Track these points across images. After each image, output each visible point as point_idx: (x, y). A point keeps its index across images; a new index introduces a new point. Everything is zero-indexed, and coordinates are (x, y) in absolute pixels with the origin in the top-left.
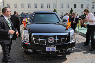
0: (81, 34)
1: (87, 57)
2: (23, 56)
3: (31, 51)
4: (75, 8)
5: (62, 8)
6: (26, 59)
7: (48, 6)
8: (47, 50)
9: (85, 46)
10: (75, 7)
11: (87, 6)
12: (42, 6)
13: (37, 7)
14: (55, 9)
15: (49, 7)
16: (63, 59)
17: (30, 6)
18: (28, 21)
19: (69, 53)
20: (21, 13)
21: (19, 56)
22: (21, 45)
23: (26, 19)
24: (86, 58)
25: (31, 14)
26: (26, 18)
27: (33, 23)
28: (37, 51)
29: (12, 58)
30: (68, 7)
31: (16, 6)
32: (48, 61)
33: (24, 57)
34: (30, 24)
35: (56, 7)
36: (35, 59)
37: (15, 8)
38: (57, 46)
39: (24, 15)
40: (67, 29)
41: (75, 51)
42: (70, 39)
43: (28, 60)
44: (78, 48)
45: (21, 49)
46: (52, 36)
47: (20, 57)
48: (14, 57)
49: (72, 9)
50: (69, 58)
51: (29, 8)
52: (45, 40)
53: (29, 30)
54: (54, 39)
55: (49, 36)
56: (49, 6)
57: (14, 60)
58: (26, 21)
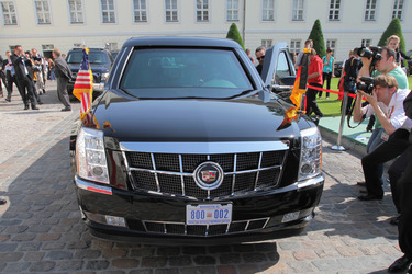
0: (352, 145)
1: (372, 252)
2: (85, 245)
3: (119, 221)
4: (336, 17)
5: (271, 19)
6: (101, 258)
7: (199, 13)
8: (190, 221)
9: (369, 203)
10: (334, 16)
11: (397, 10)
12: (168, 13)
13: (144, 18)
14: (233, 27)
15: (202, 16)
16: (262, 258)
17: (112, 14)
18: (102, 85)
19: (294, 230)
20: (71, 48)
21: (68, 243)
22: (74, 197)
23: (91, 77)
24: (366, 253)
25: (114, 54)
26: (90, 72)
27: (128, 97)
28: (143, 222)
29: (41, 251)
30: (301, 12)
31: (43, 12)
32: (194, 264)
33: (93, 247)
34: (113, 100)
35: (240, 17)
36: (140, 259)
37: (40, 22)
38: (235, 202)
39: (81, 57)
40: (286, 125)
41: (316, 227)
42: (300, 171)
43: (110, 260)
44: (334, 210)
45: (75, 214)
46: (215, 157)
47: (72, 247)
48: (48, 247)
49: (317, 26)
50: (290, 252)
51: (105, 20)
52: (182, 174)
53: (106, 126)
54: (225, 171)
55: (201, 158)
56: (206, 13)
57: (49, 259)
58: (91, 83)
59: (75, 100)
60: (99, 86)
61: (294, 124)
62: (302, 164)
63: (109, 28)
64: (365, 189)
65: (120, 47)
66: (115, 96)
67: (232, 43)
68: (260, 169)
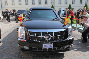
0: (79, 30)
1: (86, 55)
2: (19, 53)
3: (27, 48)
4: (74, 3)
5: (60, 4)
6: (23, 57)
7: (45, 3)
8: (43, 47)
9: (84, 43)
10: (73, 3)
11: (86, 2)
12: (39, 3)
13: (34, 4)
14: (53, 5)
15: (46, 3)
16: (60, 57)
17: (27, 3)
18: (25, 17)
19: (67, 50)
20: (19, 10)
21: (15, 53)
22: (17, 42)
23: (22, 16)
25: (28, 11)
26: (22, 14)
27: (30, 20)
28: (33, 48)
29: (9, 55)
30: (66, 2)
31: (13, 2)
32: (44, 58)
33: (21, 54)
34: (27, 20)
35: (54, 4)
36: (32, 57)
37: (13, 4)
38: (54, 43)
39: (21, 11)
40: (64, 26)
41: (73, 49)
42: (68, 36)
43: (25, 57)
44: (76, 45)
45: (17, 46)
46: (49, 33)
47: (16, 54)
48: (10, 54)
49: (70, 5)
50: (67, 55)
51: (26, 4)
52: (42, 37)
53: (25, 26)
54: (51, 36)
55: (46, 33)
56: (47, 3)
57: (10, 57)
58: (22, 17)
59: (19, 20)
60: (24, 18)
61: (66, 25)
62: (68, 34)
63: (27, 6)
64: (83, 40)
65: (29, 10)
66: (27, 19)
67: (52, 9)
68: (59, 35)
